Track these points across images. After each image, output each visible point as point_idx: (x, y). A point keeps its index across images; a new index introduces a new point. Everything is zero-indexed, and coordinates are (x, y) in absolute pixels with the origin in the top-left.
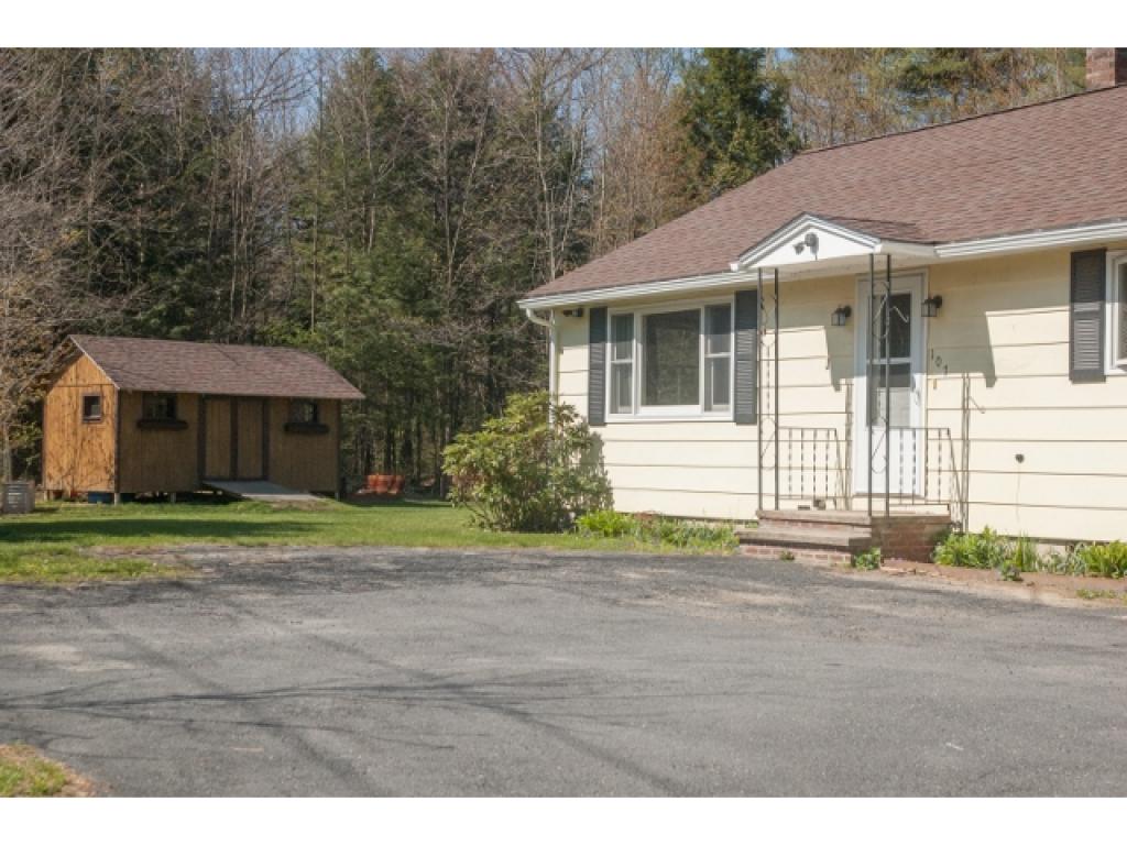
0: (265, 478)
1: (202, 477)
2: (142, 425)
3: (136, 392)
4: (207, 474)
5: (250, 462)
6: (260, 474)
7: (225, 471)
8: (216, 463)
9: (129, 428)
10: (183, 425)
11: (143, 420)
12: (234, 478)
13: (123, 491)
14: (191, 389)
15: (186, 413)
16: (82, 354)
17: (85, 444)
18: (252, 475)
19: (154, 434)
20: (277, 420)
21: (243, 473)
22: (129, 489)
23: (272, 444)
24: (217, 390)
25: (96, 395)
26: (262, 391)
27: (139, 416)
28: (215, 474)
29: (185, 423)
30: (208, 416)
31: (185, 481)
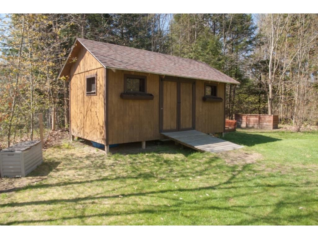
0: (194, 128)
1: (161, 130)
2: (125, 96)
3: (118, 71)
4: (165, 127)
5: (186, 122)
6: (191, 126)
7: (174, 125)
8: (169, 122)
9: (115, 99)
10: (151, 97)
11: (124, 93)
12: (179, 129)
13: (110, 143)
14: (157, 71)
15: (152, 88)
16: (86, 50)
17: (89, 112)
18: (187, 126)
19: (131, 103)
20: (199, 94)
21: (183, 126)
22: (115, 142)
23: (197, 108)
24: (173, 73)
25: (93, 76)
26: (196, 76)
27: (121, 90)
28: (169, 128)
29: (151, 95)
30: (165, 91)
31: (151, 134)
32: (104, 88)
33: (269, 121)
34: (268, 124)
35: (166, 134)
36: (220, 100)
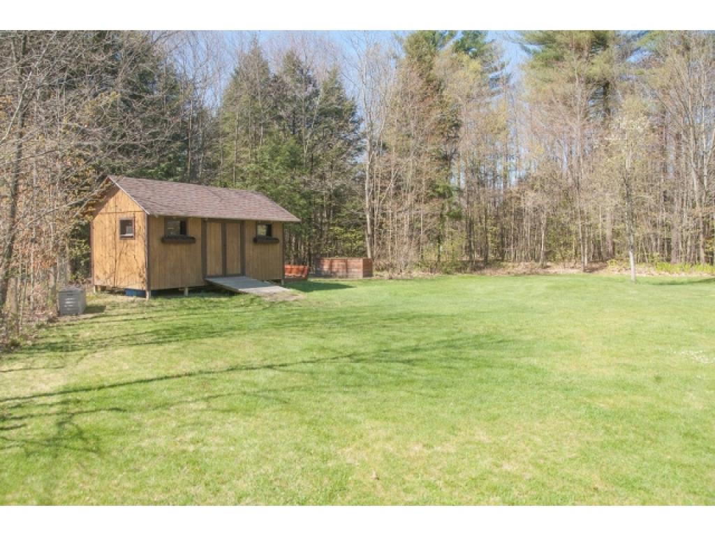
0: (243, 273)
1: (205, 275)
2: (166, 240)
3: (160, 216)
4: (208, 273)
5: (234, 266)
6: (239, 272)
7: (219, 270)
8: (214, 266)
9: (156, 243)
10: (193, 240)
11: (165, 238)
12: (225, 274)
13: (152, 288)
14: (200, 214)
15: (194, 231)
16: (119, 189)
17: (123, 255)
18: (235, 272)
19: (172, 247)
20: (249, 235)
21: (230, 272)
22: (157, 288)
23: (247, 252)
24: (215, 215)
25: (130, 219)
26: (243, 216)
27: (162, 234)
28: (213, 274)
29: (193, 238)
30: (208, 233)
31: (194, 279)
32: (144, 231)
33: (358, 268)
34: (356, 270)
35: (210, 280)
36: (277, 241)
